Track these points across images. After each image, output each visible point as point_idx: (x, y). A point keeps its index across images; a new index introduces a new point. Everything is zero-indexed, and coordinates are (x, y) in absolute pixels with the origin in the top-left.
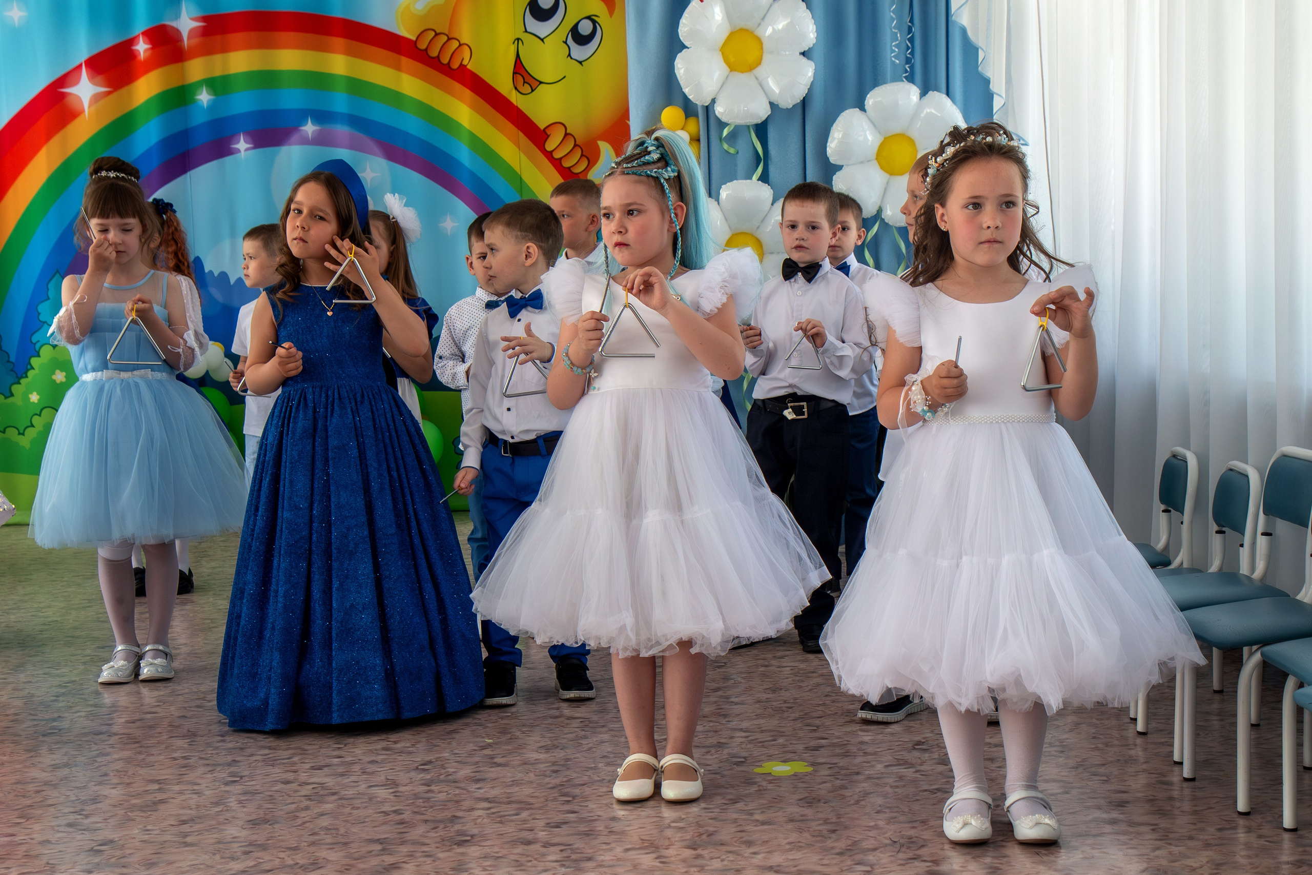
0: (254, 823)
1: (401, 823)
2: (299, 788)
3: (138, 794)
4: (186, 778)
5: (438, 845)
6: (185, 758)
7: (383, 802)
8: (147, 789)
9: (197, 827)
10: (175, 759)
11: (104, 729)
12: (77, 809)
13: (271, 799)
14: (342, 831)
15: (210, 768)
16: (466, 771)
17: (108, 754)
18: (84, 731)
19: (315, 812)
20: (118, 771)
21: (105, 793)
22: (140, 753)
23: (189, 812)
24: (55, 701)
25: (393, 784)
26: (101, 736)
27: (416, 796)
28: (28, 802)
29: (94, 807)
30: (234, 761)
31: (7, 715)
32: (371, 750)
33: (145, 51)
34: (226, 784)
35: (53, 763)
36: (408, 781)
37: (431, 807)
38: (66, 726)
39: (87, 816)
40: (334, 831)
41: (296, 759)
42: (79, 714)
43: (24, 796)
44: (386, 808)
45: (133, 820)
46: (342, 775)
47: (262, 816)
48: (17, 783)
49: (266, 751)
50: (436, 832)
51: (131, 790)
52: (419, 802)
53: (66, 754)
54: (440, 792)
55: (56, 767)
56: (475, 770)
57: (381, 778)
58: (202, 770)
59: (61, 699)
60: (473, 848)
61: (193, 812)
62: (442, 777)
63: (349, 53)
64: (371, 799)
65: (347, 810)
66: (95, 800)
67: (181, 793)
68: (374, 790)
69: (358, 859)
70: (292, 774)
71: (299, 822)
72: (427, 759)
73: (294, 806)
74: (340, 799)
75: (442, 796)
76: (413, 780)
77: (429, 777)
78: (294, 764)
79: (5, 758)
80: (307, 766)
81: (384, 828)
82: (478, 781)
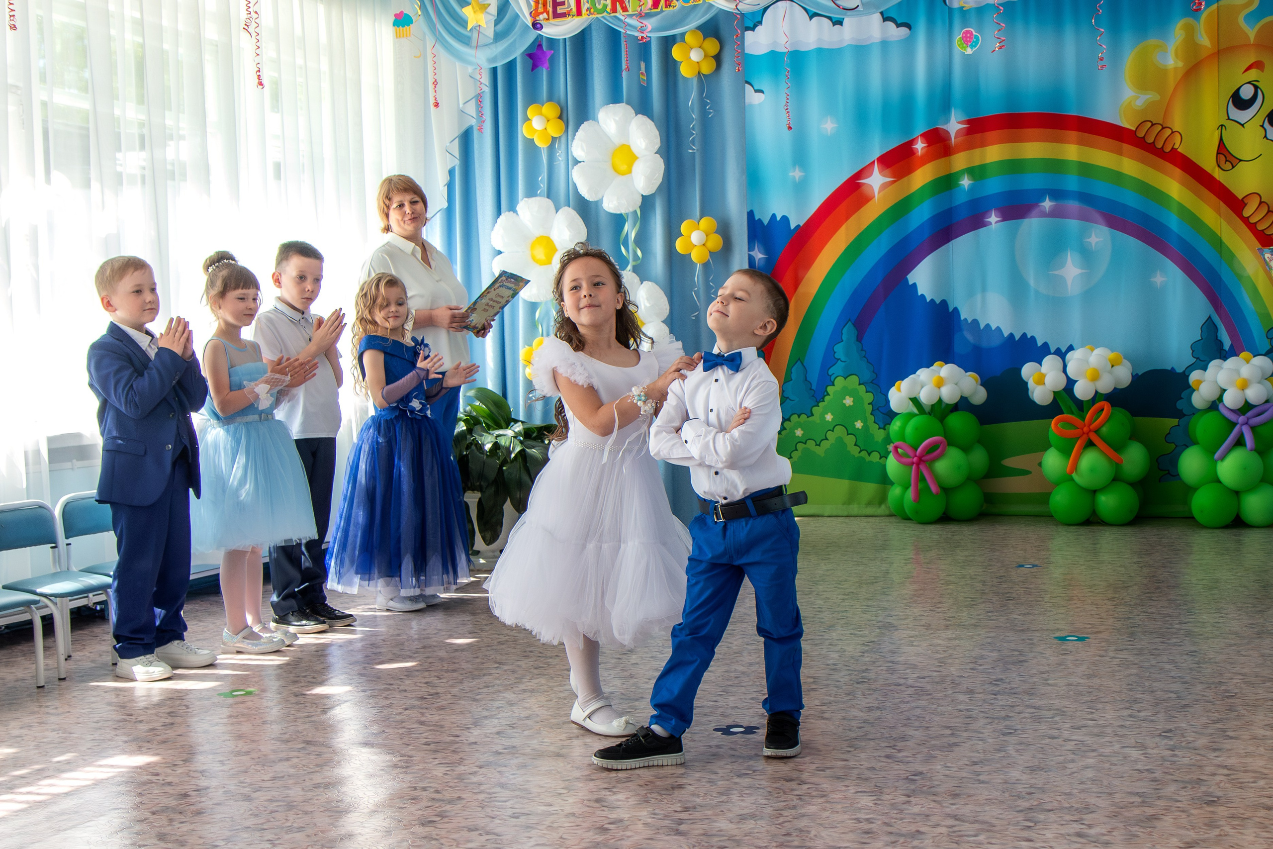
0: (1032, 770)
1: (1154, 780)
2: (1064, 743)
3: (936, 737)
4: (971, 727)
5: (1189, 803)
6: (968, 710)
7: (1136, 761)
8: (942, 733)
9: (986, 768)
10: (960, 710)
11: (902, 681)
12: (891, 745)
13: (1042, 750)
14: (1105, 783)
15: (989, 721)
16: (1202, 741)
17: (908, 702)
18: (887, 682)
19: (1080, 764)
20: (918, 717)
21: (910, 734)
22: (932, 704)
23: (978, 755)
24: (863, 656)
25: (1142, 747)
26: (900, 687)
27: (1163, 759)
28: (853, 735)
29: (903, 744)
30: (1008, 716)
31: (828, 665)
32: (1119, 716)
33: (922, 148)
34: (1004, 734)
35: (867, 705)
36: (1154, 745)
37: (1179, 769)
38: (873, 677)
39: (899, 751)
40: (1098, 782)
41: (1057, 719)
42: (882, 668)
43: (850, 730)
44: (1139, 767)
45: (935, 757)
46: (1099, 736)
47: (1037, 764)
48: (844, 719)
49: (1033, 710)
50: (1186, 792)
51: (930, 733)
52: (1167, 764)
53: (877, 699)
54: (1184, 757)
55: (870, 709)
56: (1212, 740)
57: (1132, 741)
58: (982, 722)
59: (866, 655)
60: (1221, 808)
61: (981, 756)
62: (1183, 744)
63: (1081, 143)
64: (1125, 758)
65: (1107, 765)
66: (903, 738)
67: (969, 738)
68: (1127, 750)
69: (1122, 808)
70: (1056, 731)
71: (1068, 772)
72: (1168, 727)
73: (1062, 758)
74: (1101, 755)
75: (1186, 761)
76: (1159, 744)
77: (1172, 743)
78: (1056, 723)
79: (832, 698)
80: (1068, 725)
81: (1140, 783)
82: (1215, 750)
